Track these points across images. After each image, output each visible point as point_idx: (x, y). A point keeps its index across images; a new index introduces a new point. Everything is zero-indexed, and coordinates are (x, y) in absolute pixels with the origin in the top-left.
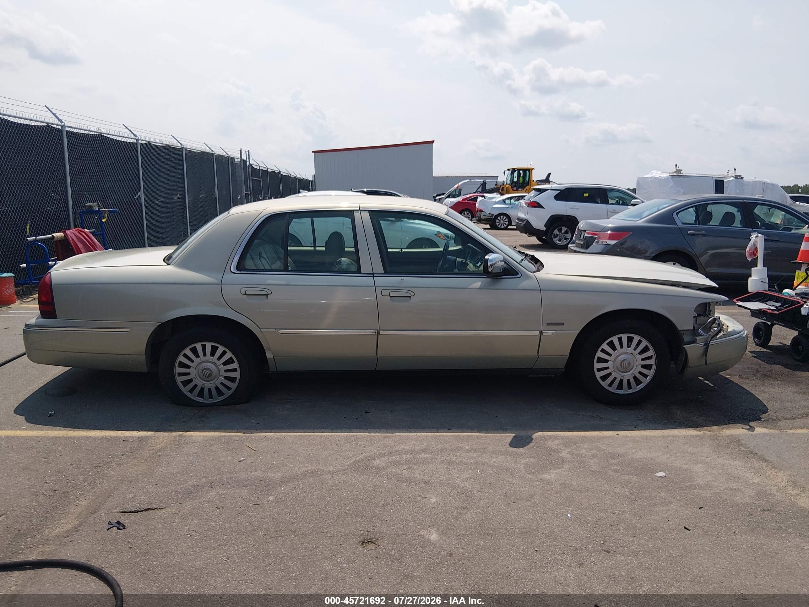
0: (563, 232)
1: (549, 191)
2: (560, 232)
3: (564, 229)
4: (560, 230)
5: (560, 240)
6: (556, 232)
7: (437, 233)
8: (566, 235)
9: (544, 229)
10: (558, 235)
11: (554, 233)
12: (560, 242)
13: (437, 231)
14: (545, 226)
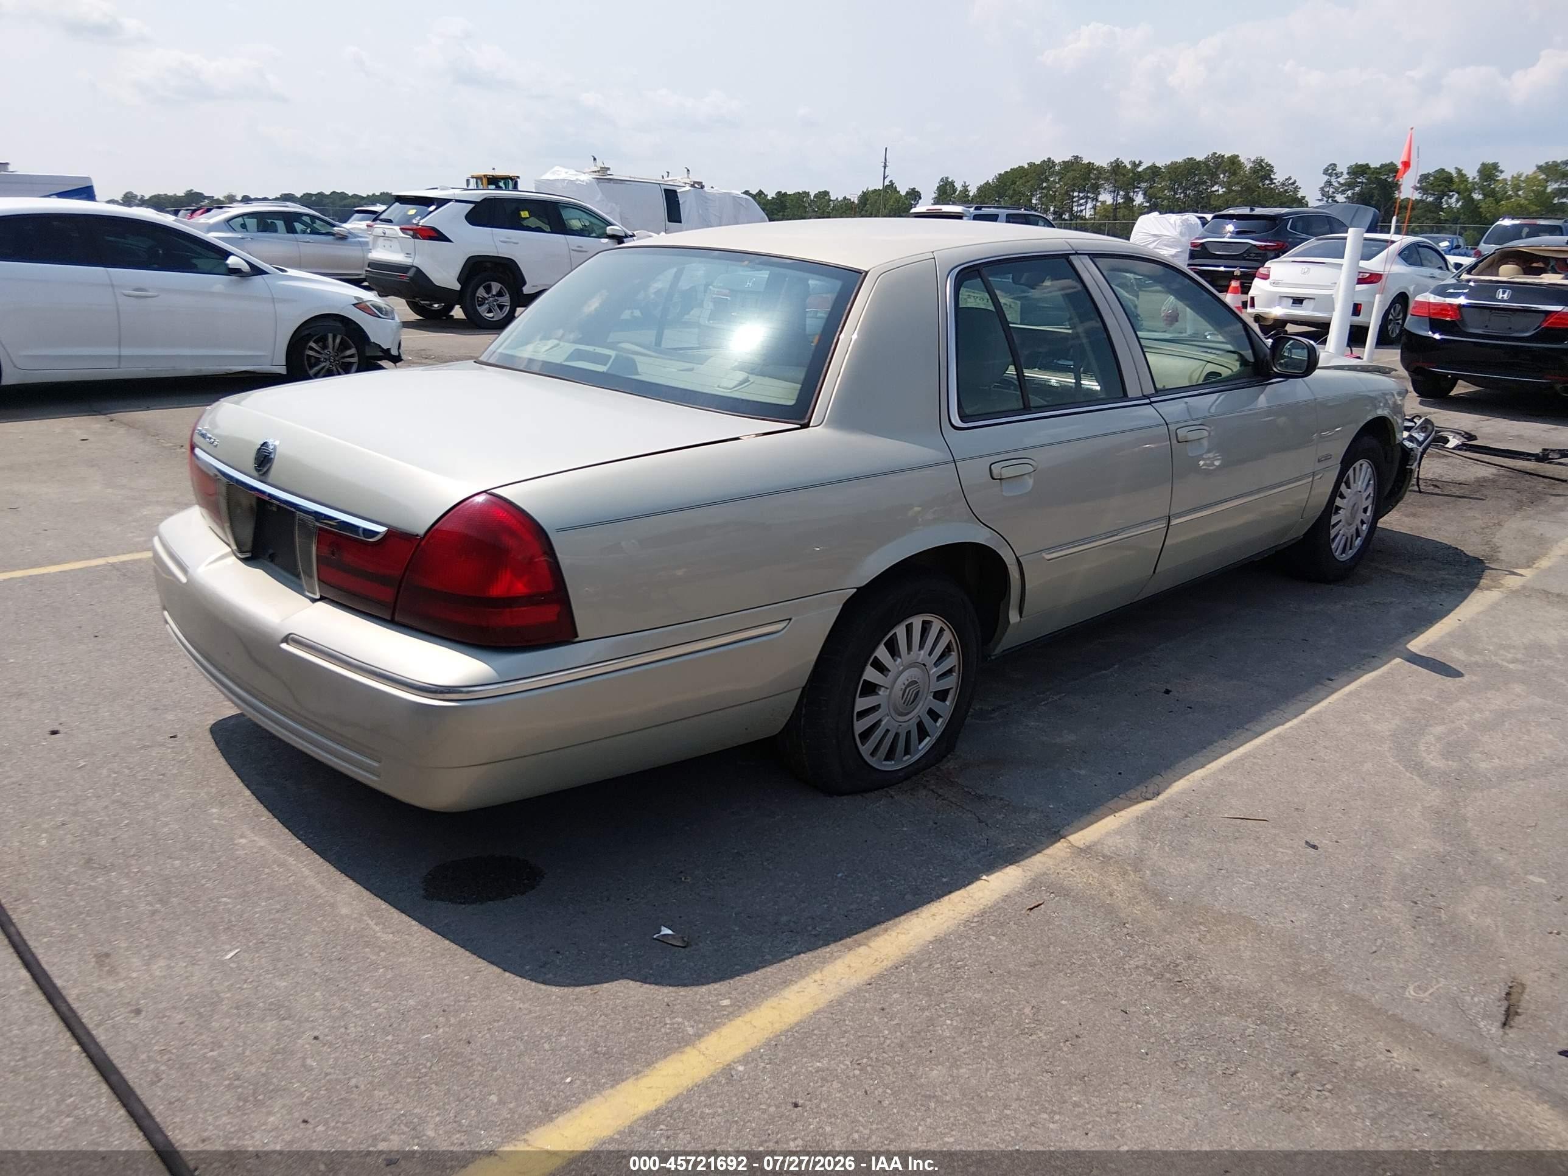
0: (494, 293)
1: (451, 203)
2: (488, 293)
3: (496, 287)
4: (488, 289)
5: (490, 311)
6: (481, 292)
7: (356, 302)
8: (501, 299)
9: (457, 286)
10: (484, 299)
11: (477, 295)
12: (491, 315)
13: (355, 297)
14: (459, 280)
